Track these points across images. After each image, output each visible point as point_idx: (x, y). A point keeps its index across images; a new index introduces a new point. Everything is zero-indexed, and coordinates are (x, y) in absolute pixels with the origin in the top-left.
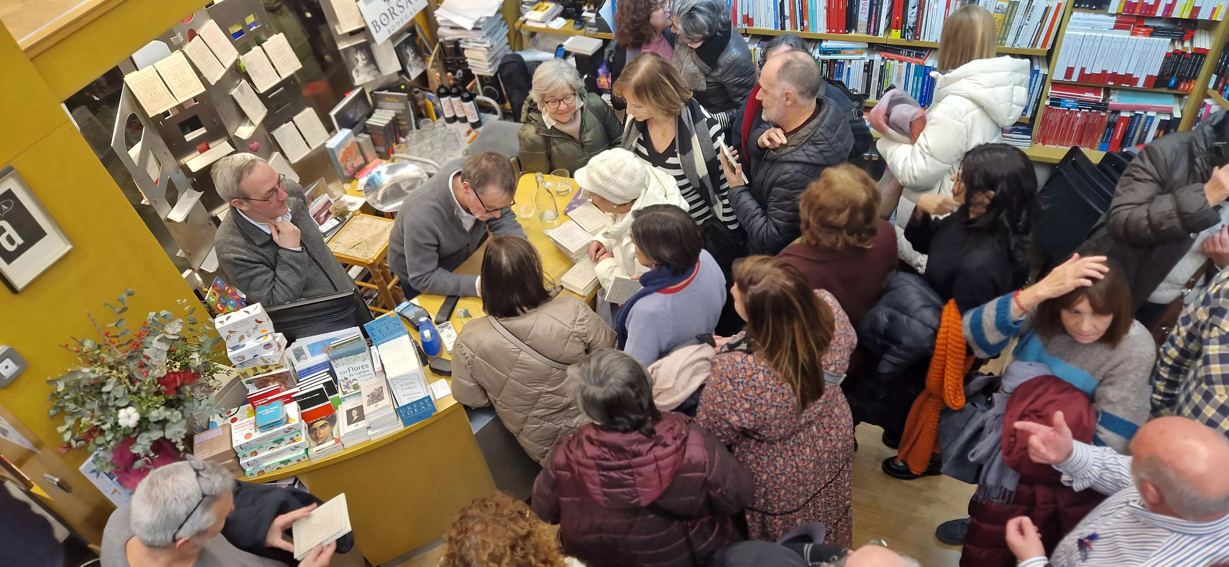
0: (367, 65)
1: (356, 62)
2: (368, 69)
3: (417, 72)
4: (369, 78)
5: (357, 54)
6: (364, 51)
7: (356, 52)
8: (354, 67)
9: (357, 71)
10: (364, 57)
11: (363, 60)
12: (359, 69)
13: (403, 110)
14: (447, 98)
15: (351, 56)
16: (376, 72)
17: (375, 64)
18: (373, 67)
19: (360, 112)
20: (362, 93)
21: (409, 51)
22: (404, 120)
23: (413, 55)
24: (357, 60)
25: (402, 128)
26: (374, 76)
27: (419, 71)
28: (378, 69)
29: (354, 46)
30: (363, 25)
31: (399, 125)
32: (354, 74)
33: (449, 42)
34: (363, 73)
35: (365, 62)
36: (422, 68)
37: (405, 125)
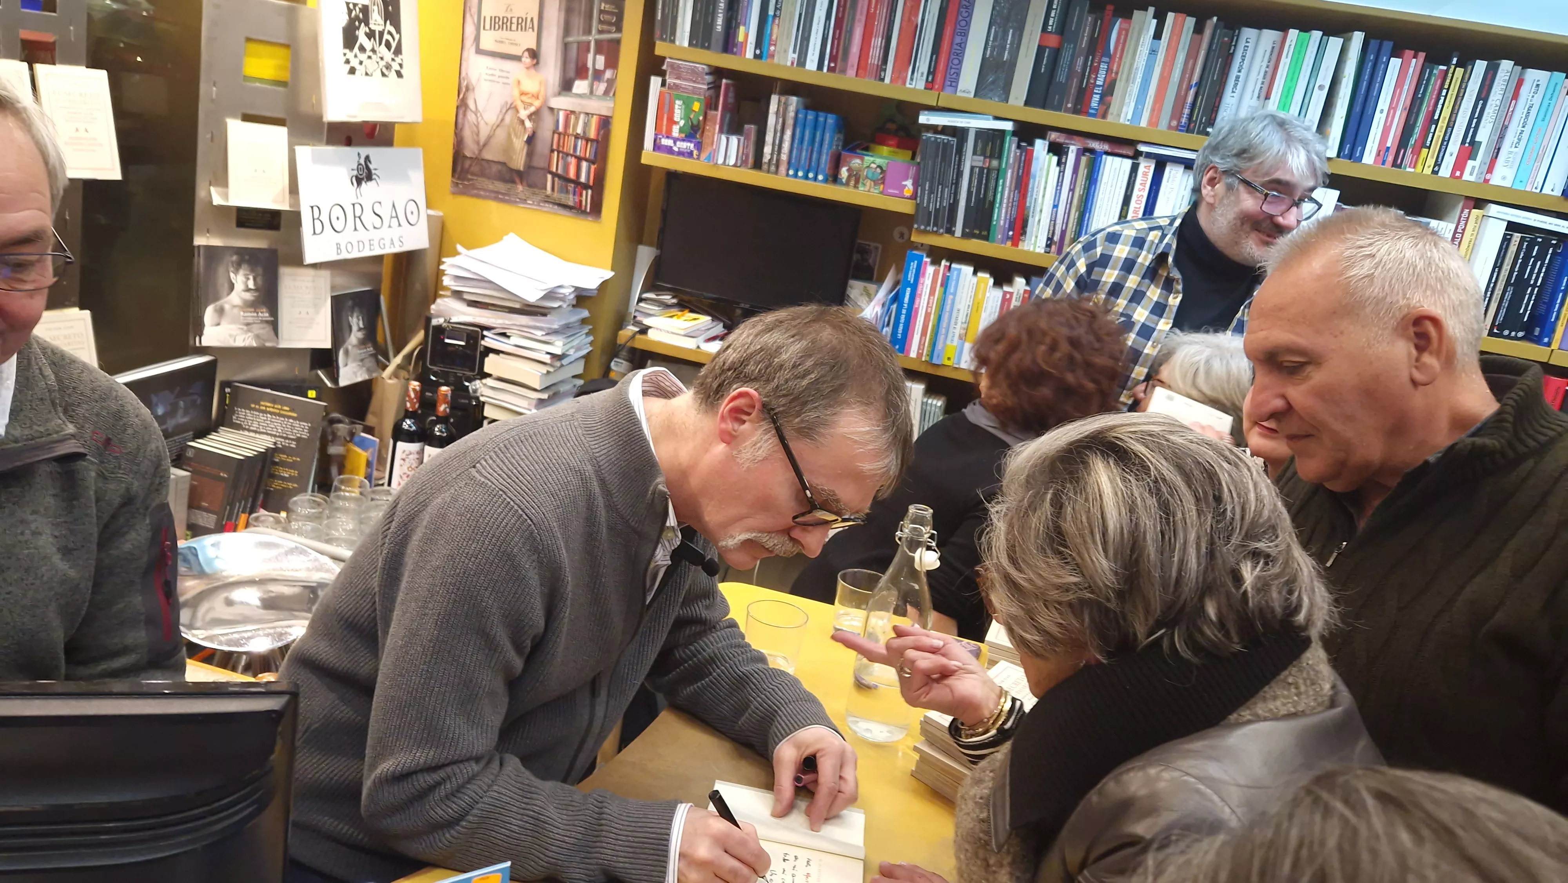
0: (253, 305)
1: (226, 286)
2: (250, 315)
3: (355, 373)
4: (243, 340)
5: (236, 272)
6: (260, 270)
7: (238, 266)
8: (217, 298)
9: (221, 311)
10: (251, 284)
11: (248, 290)
12: (227, 307)
13: (298, 440)
14: (415, 447)
15: (221, 270)
16: (267, 330)
17: (274, 310)
18: (265, 315)
19: (186, 413)
20: (209, 370)
21: (356, 322)
22: (292, 466)
23: (360, 335)
24: (232, 287)
25: (277, 485)
26: (257, 337)
27: (361, 376)
28: (274, 325)
29: (240, 251)
30: (284, 206)
31: (273, 476)
32: (209, 315)
33: (455, 331)
34: (234, 321)
35: (248, 296)
36: (369, 371)
37: (291, 479)
